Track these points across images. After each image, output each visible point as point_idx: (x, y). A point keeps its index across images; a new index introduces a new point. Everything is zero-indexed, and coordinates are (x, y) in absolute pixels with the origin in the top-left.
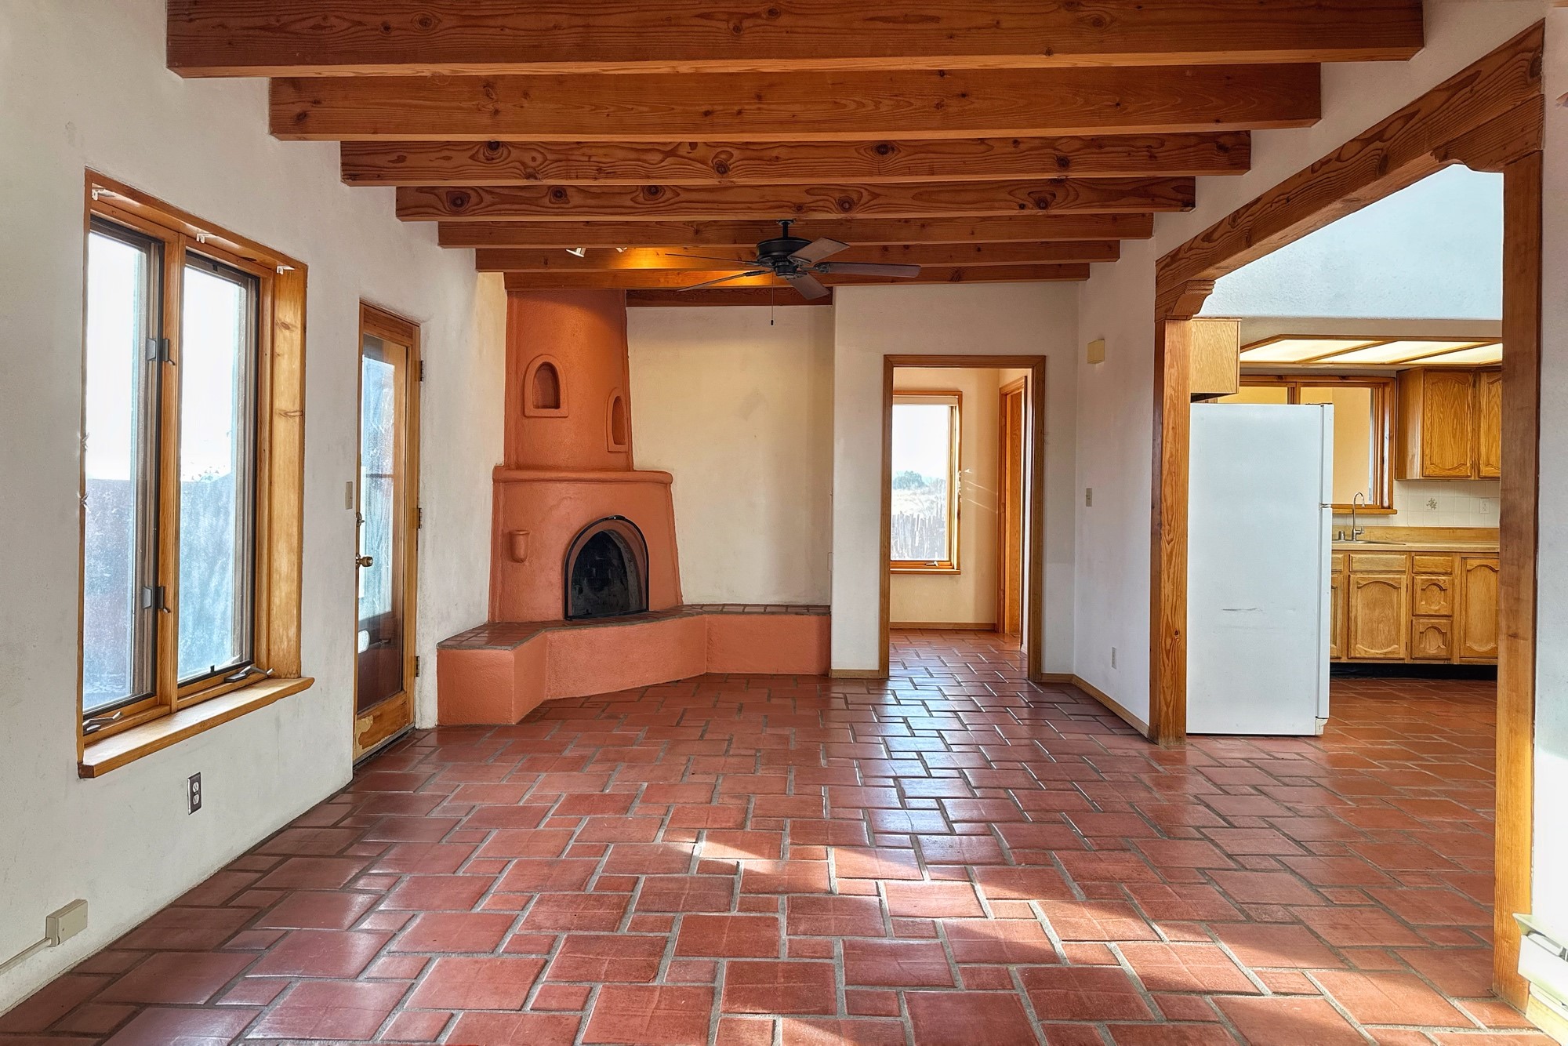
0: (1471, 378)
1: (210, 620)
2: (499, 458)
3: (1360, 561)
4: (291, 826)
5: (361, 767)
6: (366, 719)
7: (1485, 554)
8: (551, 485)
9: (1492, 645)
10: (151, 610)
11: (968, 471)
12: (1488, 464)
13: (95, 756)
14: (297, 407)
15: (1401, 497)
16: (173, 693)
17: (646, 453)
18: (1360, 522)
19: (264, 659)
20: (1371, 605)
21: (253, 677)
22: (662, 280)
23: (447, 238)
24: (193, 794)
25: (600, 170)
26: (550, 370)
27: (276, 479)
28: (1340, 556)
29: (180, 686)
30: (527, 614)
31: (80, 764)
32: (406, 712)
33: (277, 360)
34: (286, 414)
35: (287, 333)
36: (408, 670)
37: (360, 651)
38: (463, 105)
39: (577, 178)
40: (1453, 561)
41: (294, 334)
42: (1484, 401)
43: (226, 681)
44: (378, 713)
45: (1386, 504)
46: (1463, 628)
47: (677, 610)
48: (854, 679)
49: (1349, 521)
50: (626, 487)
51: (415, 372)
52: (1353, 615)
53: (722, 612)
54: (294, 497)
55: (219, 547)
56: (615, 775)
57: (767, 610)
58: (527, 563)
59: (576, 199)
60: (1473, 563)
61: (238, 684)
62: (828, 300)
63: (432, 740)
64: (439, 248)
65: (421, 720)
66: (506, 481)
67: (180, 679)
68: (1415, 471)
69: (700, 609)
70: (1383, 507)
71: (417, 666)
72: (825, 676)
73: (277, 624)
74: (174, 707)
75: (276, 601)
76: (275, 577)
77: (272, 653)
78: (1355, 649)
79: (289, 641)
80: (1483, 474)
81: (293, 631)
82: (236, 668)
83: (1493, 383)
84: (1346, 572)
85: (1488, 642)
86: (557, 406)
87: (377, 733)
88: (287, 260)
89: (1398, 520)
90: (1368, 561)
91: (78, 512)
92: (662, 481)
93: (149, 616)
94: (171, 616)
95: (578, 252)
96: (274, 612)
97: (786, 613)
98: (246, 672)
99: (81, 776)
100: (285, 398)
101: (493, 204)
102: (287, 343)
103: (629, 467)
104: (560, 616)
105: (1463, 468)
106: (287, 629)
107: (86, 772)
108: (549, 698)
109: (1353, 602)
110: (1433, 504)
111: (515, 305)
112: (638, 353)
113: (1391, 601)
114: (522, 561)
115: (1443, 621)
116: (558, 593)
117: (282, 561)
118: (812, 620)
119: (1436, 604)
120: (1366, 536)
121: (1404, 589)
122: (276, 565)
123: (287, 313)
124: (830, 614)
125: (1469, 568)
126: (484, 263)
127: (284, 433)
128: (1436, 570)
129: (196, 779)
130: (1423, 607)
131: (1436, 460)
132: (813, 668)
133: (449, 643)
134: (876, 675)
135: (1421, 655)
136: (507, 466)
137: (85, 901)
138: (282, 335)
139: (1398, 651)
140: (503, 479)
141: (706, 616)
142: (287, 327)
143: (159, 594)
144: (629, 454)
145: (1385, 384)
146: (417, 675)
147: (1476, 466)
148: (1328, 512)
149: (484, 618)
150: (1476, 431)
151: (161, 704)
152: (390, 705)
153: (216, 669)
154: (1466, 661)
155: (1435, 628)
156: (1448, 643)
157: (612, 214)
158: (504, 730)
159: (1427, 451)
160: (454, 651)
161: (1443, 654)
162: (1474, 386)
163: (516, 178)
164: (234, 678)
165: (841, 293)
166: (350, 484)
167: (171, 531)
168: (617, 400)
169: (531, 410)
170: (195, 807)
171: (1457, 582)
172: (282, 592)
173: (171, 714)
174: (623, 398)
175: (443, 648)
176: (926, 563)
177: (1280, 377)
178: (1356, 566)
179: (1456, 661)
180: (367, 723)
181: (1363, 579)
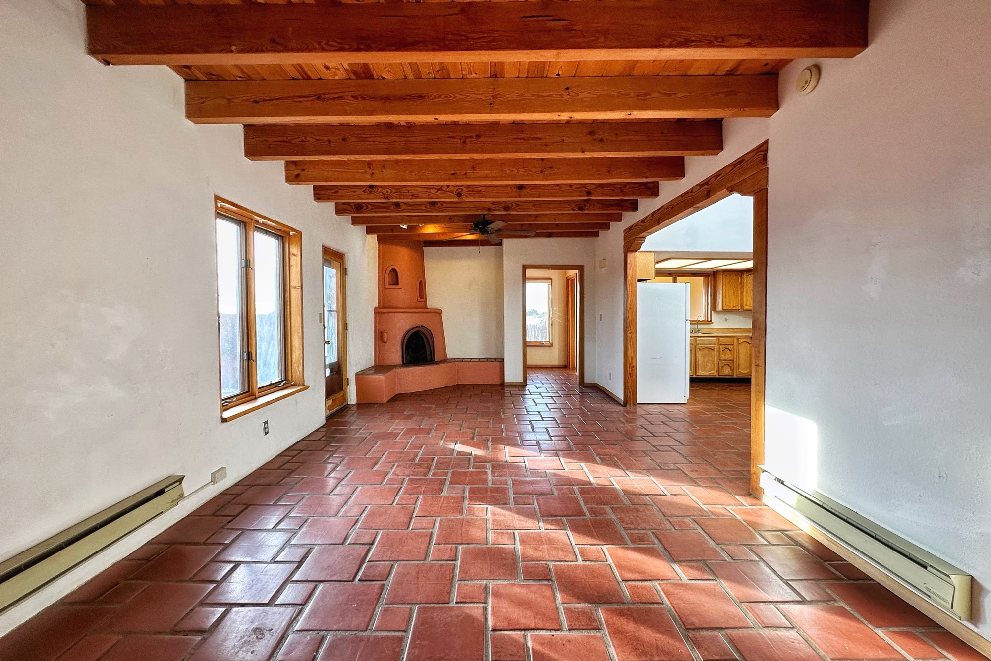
0: (740, 274)
1: (269, 364)
2: (376, 304)
3: (700, 340)
4: (303, 440)
5: (328, 418)
6: (330, 401)
7: (745, 338)
8: (396, 314)
9: (748, 370)
10: (247, 361)
11: (555, 308)
12: (746, 305)
13: (226, 415)
14: (300, 285)
15: (715, 317)
16: (257, 391)
17: (433, 302)
18: (700, 326)
19: (290, 378)
20: (704, 356)
21: (286, 385)
22: (437, 237)
23: (355, 222)
24: (265, 428)
25: (412, 195)
26: (394, 271)
27: (292, 312)
28: (693, 338)
29: (259, 389)
30: (389, 362)
31: (222, 417)
32: (344, 398)
33: (292, 268)
34: (296, 288)
35: (295, 257)
36: (345, 383)
37: (326, 376)
38: (360, 171)
39: (404, 199)
40: (734, 340)
41: (297, 258)
42: (745, 282)
43: (276, 387)
44: (334, 399)
45: (709, 320)
46: (737, 363)
47: (445, 360)
48: (513, 385)
49: (696, 326)
50: (425, 314)
51: (344, 272)
52: (697, 360)
53: (463, 361)
54: (299, 319)
55: (272, 337)
56: (424, 421)
57: (480, 360)
58: (388, 343)
59: (404, 207)
60: (741, 341)
61: (281, 388)
62: (501, 244)
63: (355, 408)
64: (352, 226)
65: (350, 401)
66: (379, 313)
67: (259, 386)
68: (720, 307)
69: (454, 360)
70: (708, 321)
71: (348, 381)
72: (503, 385)
73: (295, 365)
74: (257, 397)
75: (294, 357)
76: (294, 348)
77: (293, 377)
78: (698, 372)
79: (300, 372)
80: (744, 309)
81: (301, 368)
82: (280, 382)
83: (748, 275)
84: (695, 345)
85: (746, 369)
86: (397, 284)
87: (334, 406)
88: (294, 230)
89: (713, 326)
90: (704, 340)
91: (217, 324)
92: (439, 313)
93: (246, 363)
94: (254, 363)
95: (405, 227)
96: (293, 361)
97: (487, 361)
98: (284, 384)
99: (222, 422)
100: (295, 281)
101: (372, 209)
102: (295, 261)
103: (426, 307)
104: (401, 363)
105: (737, 306)
106: (298, 367)
107: (224, 420)
108: (398, 393)
109: (697, 355)
110: (726, 320)
111: (381, 246)
112: (428, 264)
113: (711, 354)
114: (386, 342)
115: (731, 362)
116: (400, 354)
117: (296, 342)
118: (497, 364)
119: (728, 356)
120: (702, 331)
121: (716, 350)
122: (293, 344)
123: (295, 250)
124: (504, 361)
125: (740, 342)
126: (369, 231)
127: (295, 294)
128: (728, 343)
129: (266, 423)
130: (723, 357)
131: (728, 303)
132: (498, 382)
133: (360, 373)
134: (522, 384)
135: (722, 374)
136: (379, 307)
137: (225, 468)
138: (292, 258)
139: (714, 373)
140: (378, 312)
141: (457, 363)
142: (295, 255)
143: (249, 355)
144: (425, 302)
145: (708, 276)
146: (348, 385)
147: (742, 306)
148: (688, 323)
149: (373, 364)
150: (742, 293)
151: (252, 395)
152: (338, 396)
153: (272, 383)
154: (739, 376)
155: (729, 365)
156: (732, 370)
157: (417, 212)
158: (382, 405)
159: (724, 300)
160: (361, 376)
161: (731, 374)
162: (741, 276)
163: (380, 199)
164: (279, 386)
165: (506, 241)
166: (321, 314)
167: (253, 331)
168: (421, 282)
169: (388, 286)
170: (266, 433)
171: (735, 347)
172: (296, 354)
173: (256, 399)
174: (423, 282)
175: (357, 374)
176: (540, 343)
177: (670, 273)
178: (698, 342)
179: (735, 376)
180: (330, 402)
181: (701, 347)
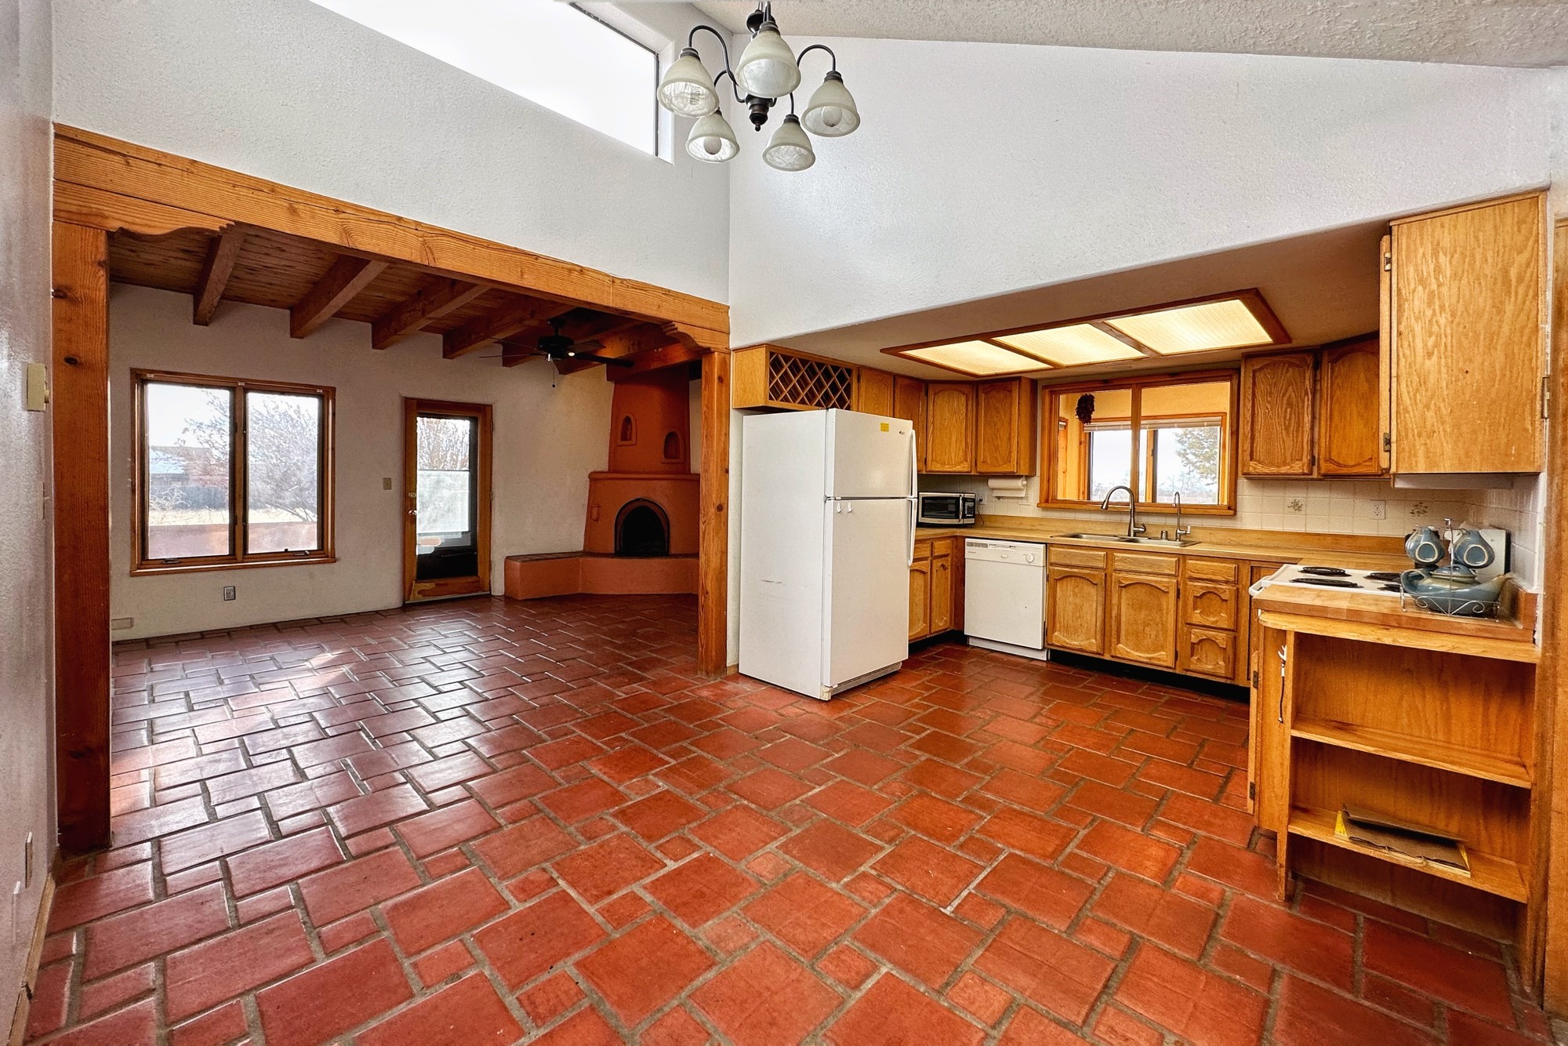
0: (1310, 360)
3: (1123, 560)
12: (1330, 460)
20: (1137, 606)
24: (229, 594)
28: (1103, 553)
40: (1237, 570)
52: (1114, 613)
78: (1115, 649)
90: (1134, 561)
105: (1297, 464)
109: (1115, 600)
110: (1297, 506)
113: (1160, 605)
115: (1223, 635)
119: (1213, 615)
121: (1173, 594)
128: (1215, 578)
130: (1197, 617)
131: (1260, 455)
139: (1163, 659)
147: (1317, 461)
155: (1217, 644)
162: (1315, 368)
170: (230, 599)
171: (1244, 593)
178: (1118, 565)
181: (1126, 579)
